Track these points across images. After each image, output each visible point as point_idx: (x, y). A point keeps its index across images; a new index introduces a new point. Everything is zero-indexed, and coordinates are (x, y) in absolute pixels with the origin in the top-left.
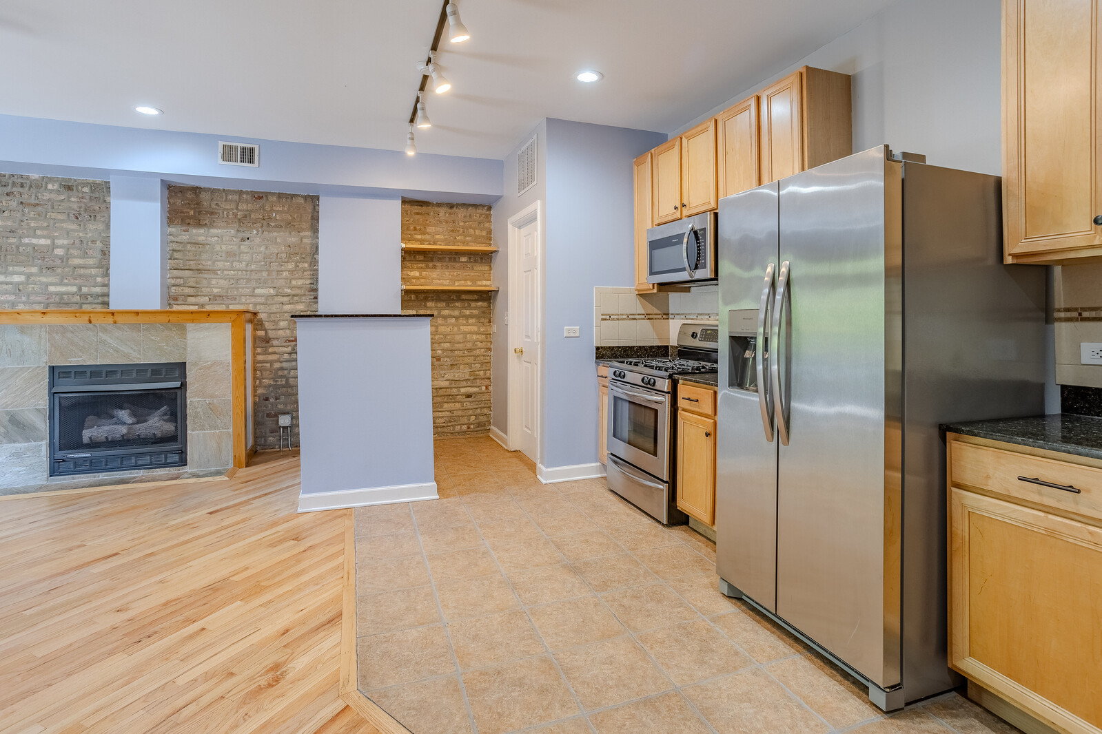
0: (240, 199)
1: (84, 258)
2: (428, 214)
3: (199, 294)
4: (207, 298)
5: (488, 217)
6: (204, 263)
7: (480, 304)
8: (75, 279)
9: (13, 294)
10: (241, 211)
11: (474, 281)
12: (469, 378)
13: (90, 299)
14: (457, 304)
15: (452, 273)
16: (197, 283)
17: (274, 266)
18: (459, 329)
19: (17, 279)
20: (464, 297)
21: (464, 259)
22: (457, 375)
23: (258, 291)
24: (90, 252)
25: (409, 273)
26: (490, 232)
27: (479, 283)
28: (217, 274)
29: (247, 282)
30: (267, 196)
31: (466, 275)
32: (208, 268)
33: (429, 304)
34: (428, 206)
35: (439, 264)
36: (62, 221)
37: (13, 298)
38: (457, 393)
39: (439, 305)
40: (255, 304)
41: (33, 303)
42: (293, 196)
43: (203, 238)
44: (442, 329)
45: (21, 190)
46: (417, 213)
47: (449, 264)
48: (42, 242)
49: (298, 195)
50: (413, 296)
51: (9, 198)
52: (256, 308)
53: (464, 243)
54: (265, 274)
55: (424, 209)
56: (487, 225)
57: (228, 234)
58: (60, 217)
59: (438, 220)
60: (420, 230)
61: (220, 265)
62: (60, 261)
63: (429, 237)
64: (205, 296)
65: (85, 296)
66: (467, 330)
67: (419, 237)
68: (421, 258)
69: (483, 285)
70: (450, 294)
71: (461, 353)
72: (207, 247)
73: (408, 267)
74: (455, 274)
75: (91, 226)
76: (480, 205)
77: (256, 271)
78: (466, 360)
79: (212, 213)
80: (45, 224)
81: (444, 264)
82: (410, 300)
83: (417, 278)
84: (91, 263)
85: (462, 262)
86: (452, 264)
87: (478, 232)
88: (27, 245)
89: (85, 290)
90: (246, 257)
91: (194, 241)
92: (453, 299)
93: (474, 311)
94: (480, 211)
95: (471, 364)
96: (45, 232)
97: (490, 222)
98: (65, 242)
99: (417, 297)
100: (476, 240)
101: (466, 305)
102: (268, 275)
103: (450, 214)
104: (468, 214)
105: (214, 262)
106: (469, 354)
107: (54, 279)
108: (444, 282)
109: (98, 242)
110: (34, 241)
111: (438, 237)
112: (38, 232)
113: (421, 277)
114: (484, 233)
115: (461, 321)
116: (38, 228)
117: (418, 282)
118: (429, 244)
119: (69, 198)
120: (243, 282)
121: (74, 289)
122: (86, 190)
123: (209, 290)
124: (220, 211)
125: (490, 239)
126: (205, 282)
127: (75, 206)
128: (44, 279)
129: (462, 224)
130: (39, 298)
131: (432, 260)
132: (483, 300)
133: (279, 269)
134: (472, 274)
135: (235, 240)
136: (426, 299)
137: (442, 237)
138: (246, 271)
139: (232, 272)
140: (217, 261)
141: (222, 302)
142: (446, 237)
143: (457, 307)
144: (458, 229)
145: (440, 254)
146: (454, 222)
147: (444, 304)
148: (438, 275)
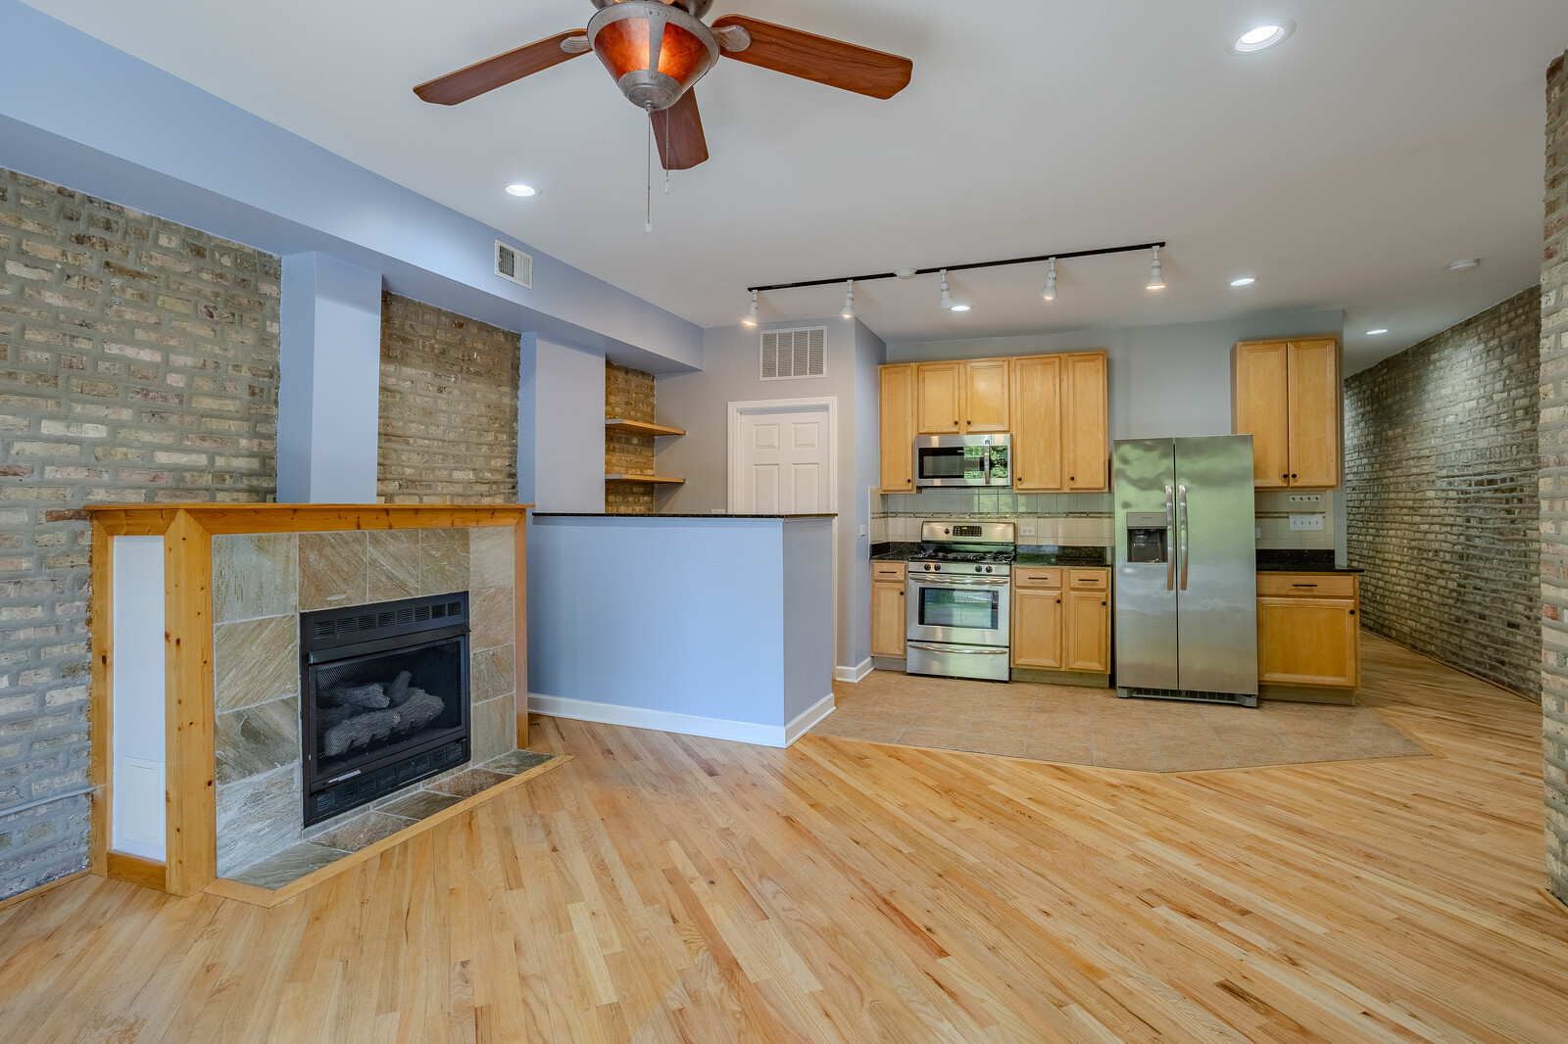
0: (438, 323)
1: (221, 397)
3: (389, 476)
4: (397, 483)
5: (652, 388)
6: (394, 423)
7: (646, 498)
8: (203, 439)
9: (83, 466)
10: (439, 342)
11: (641, 468)
13: (229, 482)
14: (631, 498)
17: (474, 436)
19: (94, 432)
20: (635, 488)
21: (634, 439)
23: (457, 475)
24: (230, 387)
26: (653, 407)
27: (646, 471)
28: (408, 443)
29: (443, 460)
30: (467, 324)
31: (637, 462)
32: (401, 432)
35: (618, 446)
36: (185, 317)
37: (81, 475)
39: (618, 499)
40: (456, 496)
41: (124, 488)
42: (493, 329)
45: (106, 235)
48: (146, 355)
49: (500, 331)
51: (80, 248)
53: (635, 418)
54: (464, 447)
56: (651, 399)
57: (424, 377)
58: (183, 308)
59: (617, 388)
61: (412, 428)
62: (177, 401)
64: (394, 480)
65: (219, 475)
74: (629, 458)
75: (234, 336)
76: (647, 371)
77: (454, 443)
79: (405, 340)
80: (153, 319)
84: (232, 408)
85: (633, 442)
87: (645, 407)
88: (113, 359)
89: (220, 462)
90: (442, 419)
94: (646, 381)
96: (153, 336)
97: (653, 396)
98: (189, 361)
100: (644, 415)
101: (637, 499)
102: (467, 450)
104: (639, 384)
105: (406, 423)
107: (167, 439)
109: (244, 369)
110: (130, 352)
112: (140, 334)
114: (649, 409)
116: (138, 324)
119: (198, 271)
120: (439, 459)
121: (202, 460)
122: (226, 261)
123: (400, 470)
124: (416, 339)
125: (654, 417)
126: (393, 455)
127: (208, 290)
128: (146, 437)
129: (634, 395)
130: (139, 478)
132: (648, 494)
133: (478, 440)
134: (640, 460)
135: (430, 388)
138: (443, 441)
139: (426, 441)
140: (411, 422)
141: (415, 491)
142: (623, 410)
143: (631, 502)
144: (631, 401)
145: (618, 432)
146: (629, 393)
147: (621, 499)
148: (617, 460)
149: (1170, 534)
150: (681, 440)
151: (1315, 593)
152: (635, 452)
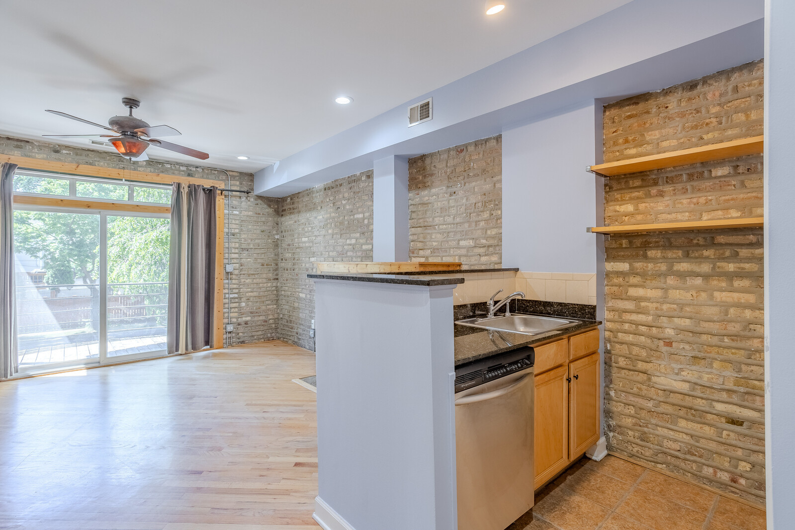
0: (448, 157)
2: (647, 112)
3: (425, 247)
4: (430, 251)
6: (428, 220)
10: (449, 168)
12: (735, 388)
14: (708, 253)
15: (695, 200)
16: (424, 238)
17: (474, 217)
18: (711, 297)
19: (353, 241)
20: (721, 239)
21: (719, 172)
22: (706, 377)
23: (462, 243)
25: (618, 208)
28: (435, 229)
29: (454, 235)
30: (467, 147)
31: (726, 201)
32: (430, 225)
33: (651, 253)
34: (647, 100)
35: (668, 188)
38: (707, 409)
39: (670, 254)
40: (460, 256)
42: (486, 141)
43: (427, 198)
44: (675, 294)
45: (354, 184)
47: (689, 185)
48: (361, 216)
49: (490, 139)
50: (625, 242)
52: (460, 260)
54: (466, 225)
55: (641, 107)
57: (442, 191)
59: (666, 117)
60: (634, 140)
61: (437, 220)
62: (367, 228)
64: (428, 249)
66: (729, 300)
67: (633, 151)
68: (638, 183)
70: (692, 236)
71: (715, 340)
72: (430, 205)
73: (616, 200)
74: (702, 200)
77: (461, 224)
78: (728, 354)
79: (432, 175)
80: (361, 204)
81: (679, 186)
82: (621, 248)
83: (631, 215)
85: (716, 177)
86: (695, 183)
88: (356, 219)
90: (453, 211)
91: (422, 202)
92: (698, 245)
93: (747, 266)
95: (740, 363)
96: (361, 209)
98: (368, 215)
99: (630, 242)
102: (469, 226)
103: (690, 99)
104: (730, 88)
105: (433, 219)
106: (734, 344)
107: (365, 241)
108: (679, 216)
110: (358, 216)
112: (359, 210)
113: (637, 212)
115: (715, 282)
116: (359, 207)
117: (633, 220)
119: (369, 184)
120: (451, 234)
121: (371, 247)
123: (430, 243)
124: (437, 172)
126: (429, 237)
127: (371, 189)
128: (361, 241)
130: (360, 254)
131: (655, 183)
133: (477, 219)
134: (742, 196)
135: (446, 196)
136: (646, 246)
138: (454, 224)
139: (445, 226)
140: (436, 217)
141: (438, 254)
142: (682, 141)
143: (707, 258)
144: (708, 121)
145: (671, 171)
146: (698, 112)
147: (680, 253)
148: (668, 206)
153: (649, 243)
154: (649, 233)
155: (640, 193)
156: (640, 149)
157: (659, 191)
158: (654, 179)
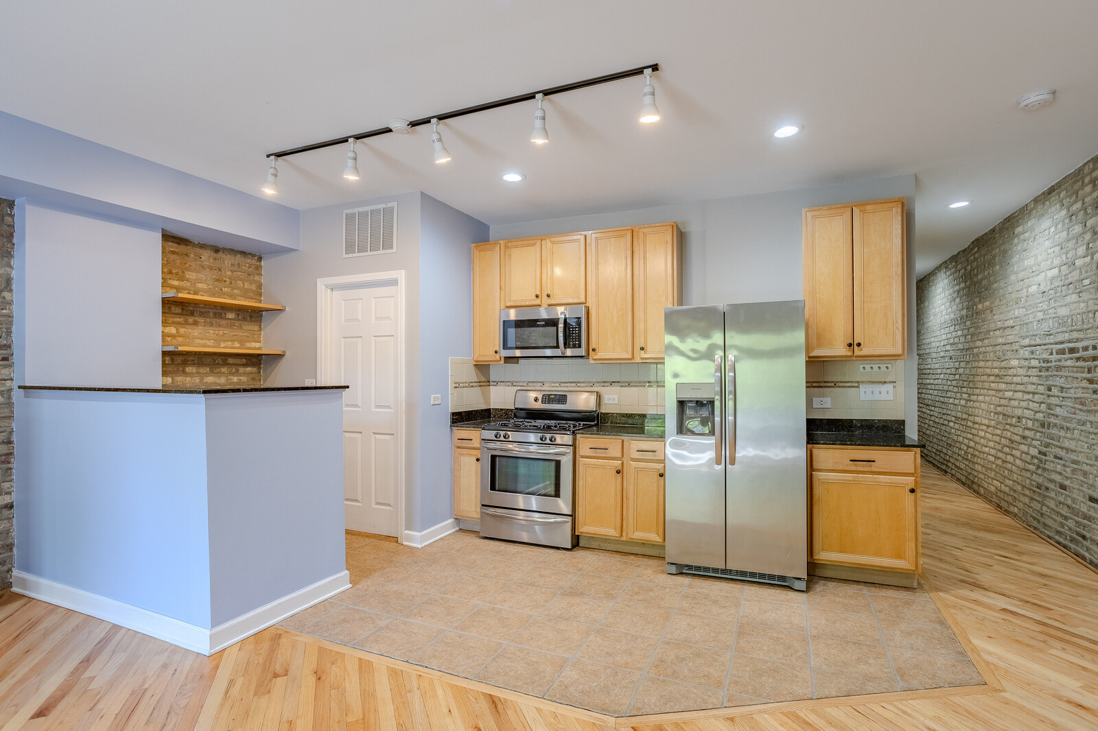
2: (187, 255)
5: (258, 268)
7: (249, 369)
11: (242, 342)
14: (224, 370)
15: (217, 332)
20: (230, 361)
21: (231, 315)
25: (172, 329)
26: (260, 286)
27: (248, 345)
31: (234, 335)
33: (189, 369)
34: (187, 245)
35: (201, 320)
39: (202, 370)
46: (173, 252)
47: (214, 321)
53: (231, 296)
55: (182, 248)
56: (257, 278)
59: (200, 265)
60: (177, 274)
63: (188, 284)
67: (176, 283)
68: (178, 310)
69: (253, 347)
70: (215, 357)
74: (221, 333)
76: (250, 254)
81: (208, 320)
85: (229, 319)
86: (218, 320)
87: (247, 285)
92: (218, 364)
93: (242, 378)
94: (249, 261)
97: (260, 274)
99: (172, 360)
100: (245, 294)
101: (234, 370)
103: (215, 259)
104: (236, 263)
108: (208, 342)
111: (200, 285)
113: (178, 335)
114: (254, 287)
118: (189, 293)
125: (261, 295)
129: (229, 273)
131: (192, 314)
132: (252, 365)
134: (240, 334)
136: (185, 363)
137: (205, 287)
142: (210, 287)
143: (224, 373)
144: (225, 279)
145: (203, 307)
146: (220, 270)
147: (208, 369)
148: (200, 333)
149: (717, 404)
150: (283, 315)
151: (874, 469)
152: (231, 326)
153: (188, 361)
154: (187, 353)
155: (181, 320)
156: (181, 283)
157: (194, 320)
158: (191, 311)
